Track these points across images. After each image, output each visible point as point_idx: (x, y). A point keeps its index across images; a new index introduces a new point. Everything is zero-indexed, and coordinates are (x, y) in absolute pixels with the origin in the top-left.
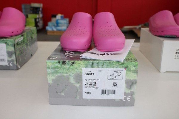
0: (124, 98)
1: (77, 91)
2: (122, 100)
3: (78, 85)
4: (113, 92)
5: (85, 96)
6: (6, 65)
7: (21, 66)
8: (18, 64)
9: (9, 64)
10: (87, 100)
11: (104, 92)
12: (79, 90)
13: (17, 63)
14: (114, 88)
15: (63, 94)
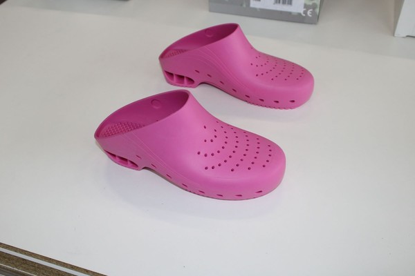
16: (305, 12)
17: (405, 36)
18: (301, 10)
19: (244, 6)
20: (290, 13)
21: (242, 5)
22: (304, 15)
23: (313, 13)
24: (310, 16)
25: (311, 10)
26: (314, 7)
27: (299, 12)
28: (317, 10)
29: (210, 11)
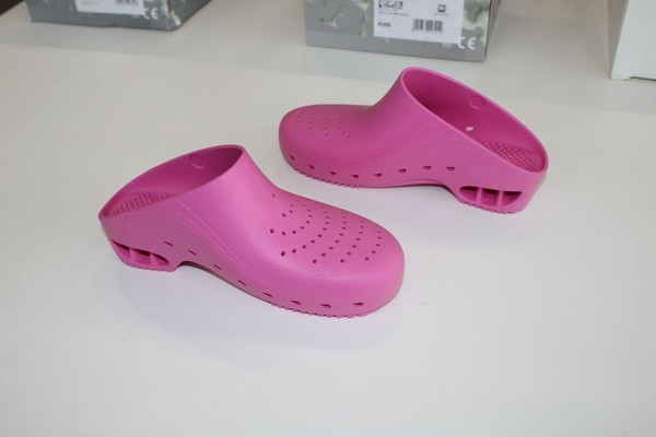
0: (463, 41)
1: (363, 19)
2: (455, 46)
3: (365, 6)
4: (439, 26)
5: (379, 32)
6: (142, 17)
7: (184, 20)
8: (173, 13)
9: (148, 13)
10: (382, 40)
11: (419, 24)
12: (367, 18)
13: (170, 10)
14: (440, 18)
15: (334, 24)
16: (464, 43)
17: (628, 77)
18: (458, 40)
19: (364, 35)
20: (440, 45)
21: (360, 34)
22: (462, 47)
23: (477, 43)
24: (473, 48)
25: (474, 39)
26: (478, 33)
27: (455, 42)
28: (484, 39)
29: (309, 45)
